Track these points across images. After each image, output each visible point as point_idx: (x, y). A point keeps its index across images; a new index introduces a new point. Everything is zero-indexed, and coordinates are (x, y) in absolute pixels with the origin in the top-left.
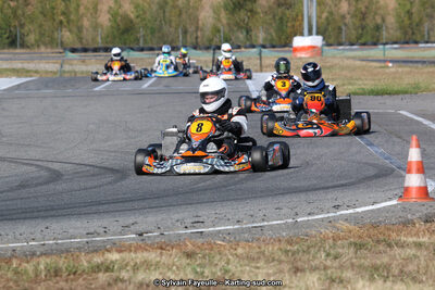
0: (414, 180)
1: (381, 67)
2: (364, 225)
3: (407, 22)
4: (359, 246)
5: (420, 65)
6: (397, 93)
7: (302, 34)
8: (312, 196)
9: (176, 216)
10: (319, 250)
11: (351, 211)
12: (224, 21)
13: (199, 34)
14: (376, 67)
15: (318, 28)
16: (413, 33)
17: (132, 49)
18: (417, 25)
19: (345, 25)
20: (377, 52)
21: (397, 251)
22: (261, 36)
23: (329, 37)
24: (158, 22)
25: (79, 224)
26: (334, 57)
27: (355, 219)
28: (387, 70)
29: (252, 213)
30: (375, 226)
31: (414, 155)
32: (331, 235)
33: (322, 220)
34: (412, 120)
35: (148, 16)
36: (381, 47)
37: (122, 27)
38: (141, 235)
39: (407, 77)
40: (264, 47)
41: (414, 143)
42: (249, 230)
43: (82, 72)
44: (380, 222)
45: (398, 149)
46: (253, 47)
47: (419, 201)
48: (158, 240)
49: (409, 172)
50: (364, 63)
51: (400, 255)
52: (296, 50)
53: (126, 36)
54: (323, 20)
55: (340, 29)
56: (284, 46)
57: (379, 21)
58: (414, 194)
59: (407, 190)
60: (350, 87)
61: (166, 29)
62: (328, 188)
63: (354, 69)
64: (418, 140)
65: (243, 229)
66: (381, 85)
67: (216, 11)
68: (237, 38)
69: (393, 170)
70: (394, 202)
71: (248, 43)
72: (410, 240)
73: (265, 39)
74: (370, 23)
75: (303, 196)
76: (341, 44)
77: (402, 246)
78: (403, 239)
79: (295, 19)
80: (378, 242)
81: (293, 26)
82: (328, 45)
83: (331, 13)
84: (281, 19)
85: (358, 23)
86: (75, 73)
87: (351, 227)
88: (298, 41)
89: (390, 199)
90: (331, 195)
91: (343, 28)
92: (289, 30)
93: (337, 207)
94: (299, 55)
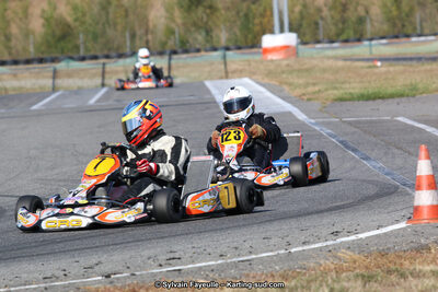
0: (424, 198)
1: (370, 67)
2: (370, 254)
3: (395, 13)
4: (367, 279)
5: (414, 63)
6: (392, 96)
7: (272, 32)
8: (305, 222)
9: (146, 253)
10: (321, 286)
11: (353, 238)
12: (179, 21)
13: (150, 37)
14: (362, 67)
15: (290, 24)
16: (403, 26)
17: (72, 58)
18: (407, 16)
19: (322, 18)
20: (362, 49)
21: (412, 282)
22: (223, 37)
23: (304, 35)
24: (100, 26)
25: (32, 267)
26: (312, 58)
27: (359, 247)
28: (377, 70)
29: (235, 244)
30: (383, 254)
31: (424, 168)
32: (333, 266)
33: (321, 249)
34: (413, 127)
35: (88, 19)
36: (366, 43)
37: (58, 33)
38: (108, 276)
39: (401, 78)
40: (227, 49)
41: (423, 154)
42: (235, 265)
43: (14, 89)
44: (388, 249)
45: (399, 162)
46: (215, 49)
47: (432, 222)
48: (129, 282)
49: (419, 188)
50: (348, 63)
51: (416, 286)
52: (266, 51)
53: (62, 44)
54: (296, 15)
55: (317, 24)
56: (253, 47)
57: (362, 13)
58: (425, 214)
59: (417, 209)
60: (335, 92)
61: (110, 32)
62: (322, 212)
63: (337, 71)
64: (427, 150)
65: (228, 264)
66: (372, 88)
67: (169, 10)
68: (196, 39)
69: (397, 187)
70: (403, 225)
71: (208, 46)
72: (428, 268)
73: (229, 40)
74: (352, 15)
75: (293, 223)
76: (319, 42)
77: (418, 275)
78: (418, 267)
79: (263, 16)
80: (389, 272)
81: (261, 23)
82: (304, 43)
83: (305, 6)
84: (246, 15)
85: (338, 17)
86: (6, 89)
87: (356, 256)
88: (268, 41)
89: (397, 221)
90: (327, 219)
91: (321, 22)
92: (257, 28)
93: (336, 234)
94: (270, 57)
